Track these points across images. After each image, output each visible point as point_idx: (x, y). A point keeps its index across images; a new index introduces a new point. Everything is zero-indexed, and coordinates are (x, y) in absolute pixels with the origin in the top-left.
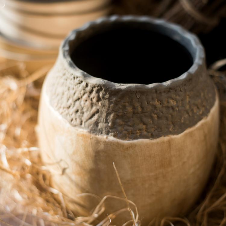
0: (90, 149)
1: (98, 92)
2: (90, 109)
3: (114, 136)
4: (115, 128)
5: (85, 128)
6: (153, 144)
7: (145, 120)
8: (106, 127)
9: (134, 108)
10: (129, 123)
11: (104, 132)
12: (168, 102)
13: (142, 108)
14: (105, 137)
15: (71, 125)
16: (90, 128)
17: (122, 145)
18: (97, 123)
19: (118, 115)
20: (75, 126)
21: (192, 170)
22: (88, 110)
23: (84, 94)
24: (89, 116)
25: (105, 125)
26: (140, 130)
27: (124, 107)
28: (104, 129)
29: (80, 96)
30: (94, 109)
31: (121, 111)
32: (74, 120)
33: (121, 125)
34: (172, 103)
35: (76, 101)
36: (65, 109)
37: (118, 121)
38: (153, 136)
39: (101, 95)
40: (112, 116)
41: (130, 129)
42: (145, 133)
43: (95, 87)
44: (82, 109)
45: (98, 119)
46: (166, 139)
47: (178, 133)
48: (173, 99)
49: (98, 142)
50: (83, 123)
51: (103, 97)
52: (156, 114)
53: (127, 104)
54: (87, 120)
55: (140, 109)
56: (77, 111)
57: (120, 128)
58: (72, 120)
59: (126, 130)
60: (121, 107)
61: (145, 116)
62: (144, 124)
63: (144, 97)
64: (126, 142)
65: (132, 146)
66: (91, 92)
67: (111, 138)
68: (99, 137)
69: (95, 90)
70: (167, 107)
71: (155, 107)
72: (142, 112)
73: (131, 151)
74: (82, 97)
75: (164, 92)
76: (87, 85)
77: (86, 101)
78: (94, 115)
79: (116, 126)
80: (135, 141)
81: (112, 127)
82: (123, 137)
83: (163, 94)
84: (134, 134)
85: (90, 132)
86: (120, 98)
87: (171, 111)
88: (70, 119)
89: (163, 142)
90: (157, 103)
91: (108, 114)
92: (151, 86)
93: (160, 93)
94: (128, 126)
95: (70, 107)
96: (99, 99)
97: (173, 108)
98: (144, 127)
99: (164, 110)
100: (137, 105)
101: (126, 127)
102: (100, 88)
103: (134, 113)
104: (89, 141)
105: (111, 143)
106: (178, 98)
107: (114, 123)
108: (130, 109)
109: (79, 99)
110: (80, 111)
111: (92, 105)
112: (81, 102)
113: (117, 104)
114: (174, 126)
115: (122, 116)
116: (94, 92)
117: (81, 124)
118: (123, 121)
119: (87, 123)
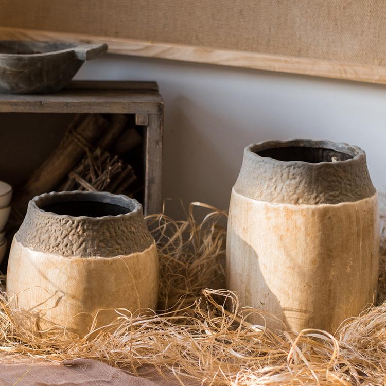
0: (84, 271)
1: (83, 225)
2: (78, 240)
3: (100, 256)
4: (100, 250)
5: (76, 255)
6: (128, 258)
7: (119, 241)
8: (93, 251)
9: (110, 233)
10: (109, 245)
11: (92, 255)
12: (130, 228)
13: (116, 233)
14: (94, 257)
15: (64, 256)
16: (81, 254)
17: (108, 262)
18: (85, 249)
19: (100, 240)
20: (68, 256)
22: (76, 242)
23: (71, 231)
24: (78, 245)
25: (92, 249)
26: (117, 249)
27: (104, 233)
28: (92, 252)
29: (67, 233)
30: (81, 239)
31: (102, 236)
32: (66, 252)
33: (103, 247)
34: (133, 229)
35: (64, 238)
36: (54, 248)
37: (101, 244)
39: (85, 227)
40: (96, 242)
41: (110, 249)
42: (121, 251)
43: (80, 222)
44: (71, 242)
45: (85, 246)
46: (135, 254)
48: (133, 226)
49: (89, 263)
50: (74, 252)
51: (88, 229)
52: (125, 237)
53: (105, 231)
54: (77, 249)
55: (114, 234)
56: (67, 245)
57: (103, 249)
58: (64, 253)
59: (108, 250)
60: (101, 233)
61: (119, 238)
62: (119, 245)
63: (116, 224)
64: (110, 259)
65: (115, 261)
66: (77, 227)
67: (99, 258)
68: (90, 258)
69: (80, 224)
70: (131, 232)
71: (123, 232)
72: (116, 236)
73: (114, 265)
74: (69, 234)
75: (128, 220)
76: (73, 223)
77: (74, 235)
78: (82, 244)
79: (100, 249)
80: (116, 257)
81: (98, 250)
82: (107, 256)
83: (127, 222)
84: (113, 252)
85: (81, 257)
86: (100, 227)
87: (133, 235)
88: (61, 253)
90: (124, 229)
91: (93, 241)
93: (125, 221)
94: (109, 247)
95: (59, 244)
96: (84, 231)
97: (134, 233)
98: (119, 247)
99: (129, 234)
100: (112, 230)
101: (108, 248)
102: (84, 222)
103: (111, 237)
104: (82, 264)
105: (99, 262)
106: (135, 225)
107: (98, 247)
108: (107, 234)
109: (66, 236)
110: (69, 245)
111: (79, 236)
112: (68, 237)
113: (98, 232)
114: (137, 246)
115: (103, 240)
116: (80, 226)
117: (73, 253)
118: (105, 244)
119: (77, 252)
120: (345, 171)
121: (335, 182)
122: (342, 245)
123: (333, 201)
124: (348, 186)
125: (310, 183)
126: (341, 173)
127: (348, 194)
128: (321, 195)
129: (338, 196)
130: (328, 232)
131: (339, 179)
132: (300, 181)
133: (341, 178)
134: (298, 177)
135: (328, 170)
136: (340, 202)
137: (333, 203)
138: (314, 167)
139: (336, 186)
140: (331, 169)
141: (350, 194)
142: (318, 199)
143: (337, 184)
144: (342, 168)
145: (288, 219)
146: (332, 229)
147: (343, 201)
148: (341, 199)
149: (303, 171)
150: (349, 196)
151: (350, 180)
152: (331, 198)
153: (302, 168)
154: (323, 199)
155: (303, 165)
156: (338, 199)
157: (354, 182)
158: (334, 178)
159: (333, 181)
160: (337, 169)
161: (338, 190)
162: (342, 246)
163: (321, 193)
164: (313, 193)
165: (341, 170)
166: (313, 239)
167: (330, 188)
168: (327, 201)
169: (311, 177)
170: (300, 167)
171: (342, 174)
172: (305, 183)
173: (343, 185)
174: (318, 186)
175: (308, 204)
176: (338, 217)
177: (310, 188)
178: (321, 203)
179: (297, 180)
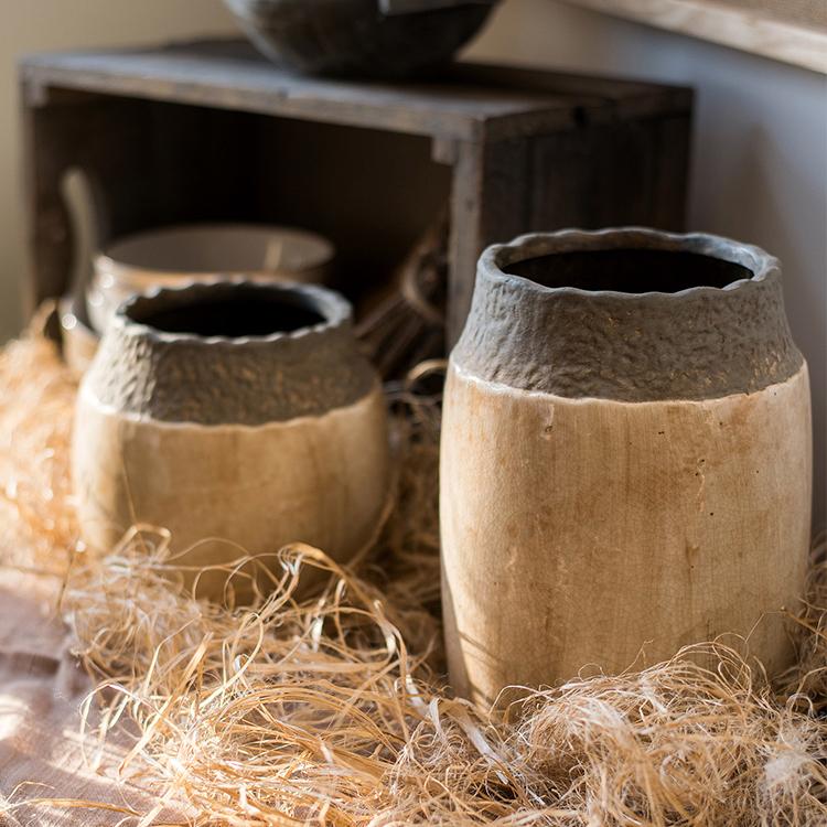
1: (138, 346)
2: (126, 374)
5: (116, 405)
7: (199, 394)
8: (143, 404)
9: (184, 372)
11: (138, 409)
12: (241, 372)
13: (198, 375)
14: (140, 417)
19: (160, 384)
21: (283, 505)
22: (123, 376)
26: (190, 409)
27: (170, 370)
28: (139, 405)
33: (163, 401)
34: (248, 374)
37: (161, 393)
38: (209, 422)
39: (141, 352)
40: (153, 385)
42: (198, 416)
43: (136, 339)
45: (134, 391)
46: (228, 429)
47: (252, 424)
48: (250, 369)
52: (219, 387)
55: (194, 376)
58: (103, 396)
61: (201, 388)
62: (198, 401)
67: (146, 419)
68: (132, 417)
69: (135, 343)
70: (239, 380)
71: (216, 375)
72: (196, 382)
79: (156, 401)
81: (151, 403)
87: (245, 388)
88: (101, 394)
89: (223, 435)
90: (220, 369)
91: (148, 381)
92: (213, 341)
93: (227, 353)
96: (139, 360)
97: (249, 383)
99: (233, 383)
102: (142, 340)
103: (183, 382)
107: (154, 397)
108: (177, 374)
111: (130, 368)
115: (165, 384)
116: (134, 348)
120: (621, 320)
121: (586, 342)
122: (577, 504)
123: (570, 390)
124: (625, 361)
125: (528, 333)
126: (606, 320)
127: (619, 380)
128: (545, 369)
129: (585, 379)
130: (542, 463)
131: (600, 338)
132: (510, 327)
133: (605, 336)
134: (508, 314)
135: (572, 310)
136: (586, 394)
137: (566, 395)
138: (539, 298)
139: (587, 354)
140: (578, 309)
141: (623, 382)
142: (534, 377)
143: (591, 348)
144: (609, 311)
145: (472, 413)
146: (554, 458)
147: (597, 395)
148: (590, 389)
149: (518, 301)
150: (618, 384)
151: (633, 347)
152: (567, 381)
153: (515, 294)
154: (546, 379)
155: (518, 288)
156: (585, 386)
157: (645, 352)
158: (585, 333)
159: (579, 339)
160: (596, 310)
161: (589, 365)
162: (578, 507)
163: (546, 363)
164: (529, 360)
165: (608, 315)
166: (510, 474)
167: (569, 356)
168: (553, 385)
169: (532, 320)
170: (512, 292)
171: (610, 326)
172: (518, 332)
173: (610, 354)
174: (543, 345)
175: (511, 385)
176: (572, 433)
177: (526, 347)
178: (539, 389)
179: (506, 322)
